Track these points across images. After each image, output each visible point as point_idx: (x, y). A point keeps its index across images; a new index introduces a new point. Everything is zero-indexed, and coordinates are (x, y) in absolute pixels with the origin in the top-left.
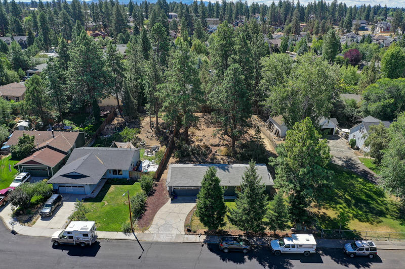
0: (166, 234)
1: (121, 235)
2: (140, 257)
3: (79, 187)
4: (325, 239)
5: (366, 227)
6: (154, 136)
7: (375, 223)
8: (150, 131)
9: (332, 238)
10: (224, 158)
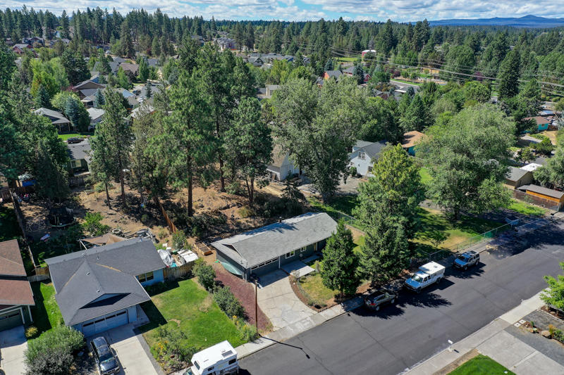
1: (252, 347)
2: (307, 356)
3: (117, 315)
6: (126, 216)
8: (111, 212)
10: (248, 219)
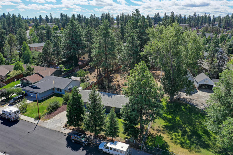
0: (54, 125)
1: (32, 120)
2: (29, 133)
4: (144, 152)
5: (183, 152)
7: (194, 152)
8: (97, 74)
9: (149, 153)
